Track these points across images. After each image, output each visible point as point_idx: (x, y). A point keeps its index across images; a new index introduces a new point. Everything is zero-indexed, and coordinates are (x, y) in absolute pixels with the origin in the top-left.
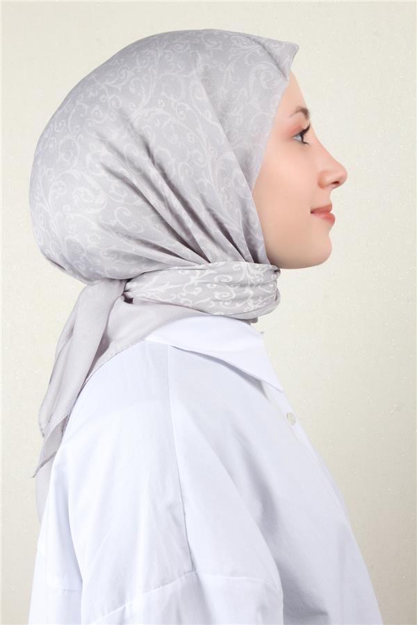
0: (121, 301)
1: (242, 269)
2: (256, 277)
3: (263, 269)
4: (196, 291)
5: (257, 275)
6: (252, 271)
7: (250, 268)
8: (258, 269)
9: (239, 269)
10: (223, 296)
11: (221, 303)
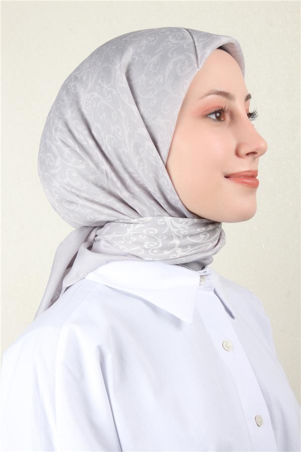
0: (83, 249)
1: (166, 223)
2: (180, 229)
3: (187, 223)
4: (132, 240)
5: (181, 228)
6: (176, 224)
7: (174, 223)
8: (181, 223)
9: (163, 223)
10: (151, 245)
11: (150, 251)
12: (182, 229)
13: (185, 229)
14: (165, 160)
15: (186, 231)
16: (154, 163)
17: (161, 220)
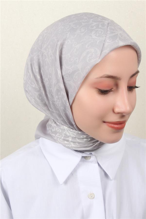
1: (64, 129)
7: (68, 130)
8: (72, 132)
10: (59, 136)
11: (59, 139)
12: (72, 135)
13: (74, 135)
14: (71, 104)
15: (74, 136)
16: (64, 103)
17: (63, 127)
